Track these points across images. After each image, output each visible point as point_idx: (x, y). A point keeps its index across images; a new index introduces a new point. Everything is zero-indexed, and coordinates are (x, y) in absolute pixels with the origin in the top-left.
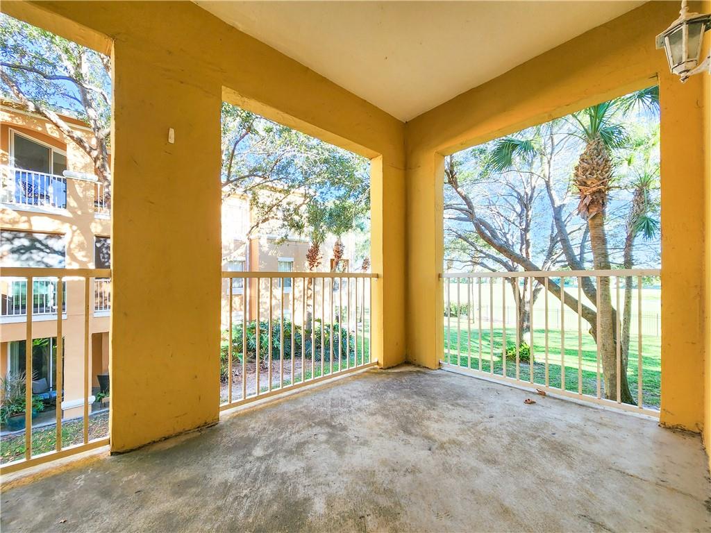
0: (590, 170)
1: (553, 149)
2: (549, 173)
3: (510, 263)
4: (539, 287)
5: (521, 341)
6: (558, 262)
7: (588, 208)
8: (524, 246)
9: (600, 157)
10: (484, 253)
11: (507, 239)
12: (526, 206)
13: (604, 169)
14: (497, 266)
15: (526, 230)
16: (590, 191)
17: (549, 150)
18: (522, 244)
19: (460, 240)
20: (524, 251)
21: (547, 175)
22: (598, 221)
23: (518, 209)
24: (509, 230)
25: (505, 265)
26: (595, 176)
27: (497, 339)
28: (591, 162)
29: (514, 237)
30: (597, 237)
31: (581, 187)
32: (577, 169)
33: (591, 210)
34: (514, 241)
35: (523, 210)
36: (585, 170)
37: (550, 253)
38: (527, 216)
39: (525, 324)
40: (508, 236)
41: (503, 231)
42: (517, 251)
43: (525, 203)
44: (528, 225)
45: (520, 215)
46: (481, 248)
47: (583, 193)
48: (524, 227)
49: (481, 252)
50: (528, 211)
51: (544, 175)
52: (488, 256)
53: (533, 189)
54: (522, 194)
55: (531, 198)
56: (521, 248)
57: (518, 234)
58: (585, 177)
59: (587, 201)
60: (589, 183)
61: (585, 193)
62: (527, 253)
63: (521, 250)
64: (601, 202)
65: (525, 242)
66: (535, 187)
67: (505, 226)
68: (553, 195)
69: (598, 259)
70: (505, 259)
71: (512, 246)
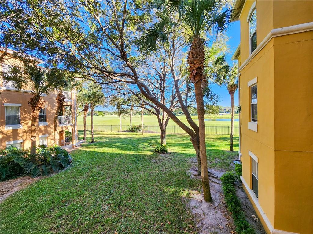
0: (196, 55)
1: (174, 52)
2: (173, 64)
3: (157, 107)
4: (168, 118)
5: (162, 143)
6: (175, 107)
7: (194, 76)
8: (162, 99)
9: (200, 48)
10: (145, 102)
11: (155, 96)
12: (163, 80)
13: (202, 55)
14: (151, 109)
15: (163, 92)
16: (196, 67)
17: (172, 52)
18: (161, 99)
19: (134, 96)
20: (162, 101)
21: (172, 64)
22: (199, 84)
23: (160, 82)
24: (156, 92)
25: (154, 108)
26: (198, 58)
27: (152, 142)
28: (196, 50)
29: (158, 95)
30: (199, 93)
31: (192, 65)
32: (189, 54)
33: (195, 79)
34: (158, 97)
35: (161, 82)
36: (193, 55)
37: (172, 103)
38: (163, 85)
39: (164, 135)
40: (156, 94)
41: (154, 92)
42: (159, 101)
43: (163, 79)
44: (164, 89)
45: (160, 85)
46: (144, 100)
47: (192, 68)
48: (162, 90)
49: (144, 102)
50: (164, 83)
51: (170, 64)
52: (147, 104)
53: (166, 72)
54: (161, 74)
55: (165, 76)
56: (161, 100)
57: (160, 94)
58: (193, 58)
59: (194, 73)
60: (195, 62)
61: (193, 68)
62: (164, 103)
63: (161, 101)
64: (200, 74)
65: (163, 97)
66: (166, 71)
67: (155, 90)
68: (174, 74)
69: (199, 105)
70: (154, 105)
71: (158, 99)
